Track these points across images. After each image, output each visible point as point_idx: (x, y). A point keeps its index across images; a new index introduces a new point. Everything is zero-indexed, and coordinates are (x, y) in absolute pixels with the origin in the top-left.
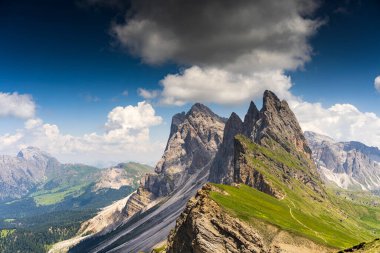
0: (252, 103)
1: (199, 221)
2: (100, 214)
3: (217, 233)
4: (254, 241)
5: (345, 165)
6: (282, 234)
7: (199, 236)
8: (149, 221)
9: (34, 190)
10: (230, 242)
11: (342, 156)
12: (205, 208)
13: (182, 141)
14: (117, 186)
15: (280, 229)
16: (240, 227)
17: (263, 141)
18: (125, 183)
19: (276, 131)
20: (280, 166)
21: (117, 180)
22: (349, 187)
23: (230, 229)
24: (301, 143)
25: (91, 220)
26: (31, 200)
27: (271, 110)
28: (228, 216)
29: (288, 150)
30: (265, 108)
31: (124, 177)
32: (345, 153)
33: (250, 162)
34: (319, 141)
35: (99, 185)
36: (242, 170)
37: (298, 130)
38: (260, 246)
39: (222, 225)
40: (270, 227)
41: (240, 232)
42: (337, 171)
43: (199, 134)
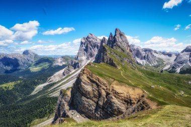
0: (111, 33)
1: (82, 77)
2: (55, 75)
3: (89, 82)
4: (104, 84)
5: (145, 57)
6: (115, 82)
7: (82, 83)
8: (72, 77)
9: (30, 66)
10: (95, 85)
11: (143, 54)
12: (85, 72)
13: (84, 48)
14: (61, 65)
15: (115, 80)
16: (99, 79)
17: (114, 47)
18: (64, 63)
19: (119, 44)
20: (120, 57)
21: (61, 62)
22: (145, 65)
23: (95, 80)
24: (129, 48)
25: (51, 77)
26: (29, 70)
27: (118, 36)
28: (94, 75)
29: (124, 51)
30: (115, 35)
31: (64, 61)
32: (145, 52)
33: (108, 55)
34: (136, 48)
35: (54, 64)
36: (105, 58)
37: (128, 43)
38: (106, 86)
39: (91, 78)
40: (110, 79)
41: (99, 81)
42: (141, 59)
43: (91, 45)
